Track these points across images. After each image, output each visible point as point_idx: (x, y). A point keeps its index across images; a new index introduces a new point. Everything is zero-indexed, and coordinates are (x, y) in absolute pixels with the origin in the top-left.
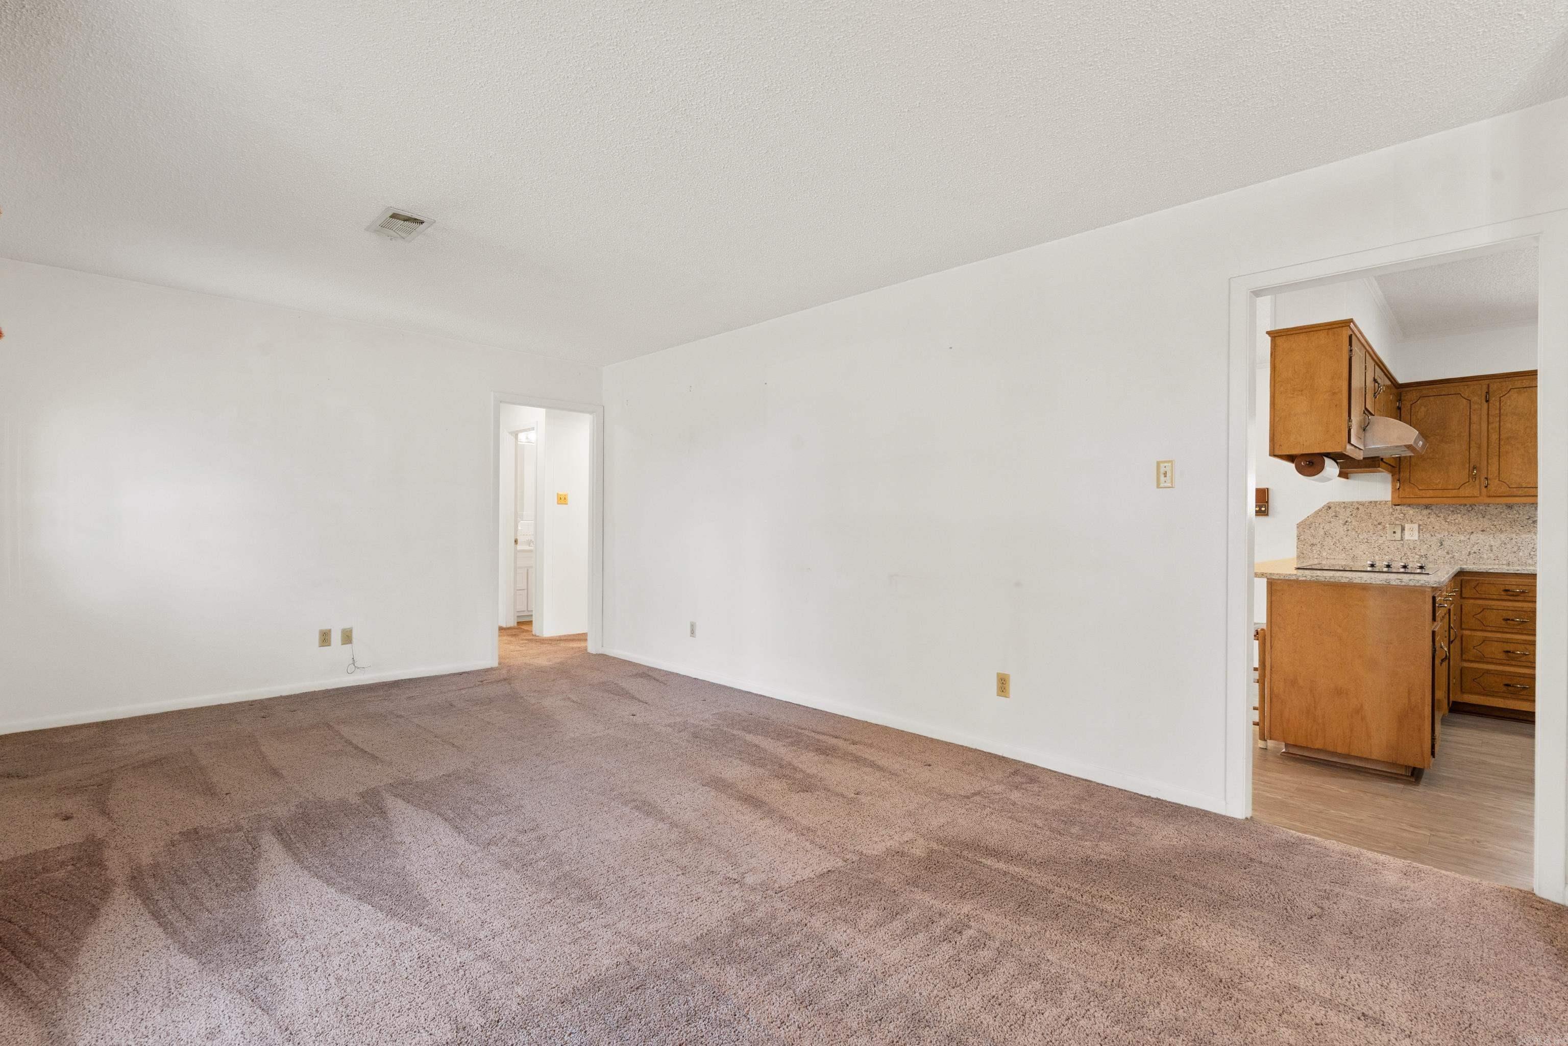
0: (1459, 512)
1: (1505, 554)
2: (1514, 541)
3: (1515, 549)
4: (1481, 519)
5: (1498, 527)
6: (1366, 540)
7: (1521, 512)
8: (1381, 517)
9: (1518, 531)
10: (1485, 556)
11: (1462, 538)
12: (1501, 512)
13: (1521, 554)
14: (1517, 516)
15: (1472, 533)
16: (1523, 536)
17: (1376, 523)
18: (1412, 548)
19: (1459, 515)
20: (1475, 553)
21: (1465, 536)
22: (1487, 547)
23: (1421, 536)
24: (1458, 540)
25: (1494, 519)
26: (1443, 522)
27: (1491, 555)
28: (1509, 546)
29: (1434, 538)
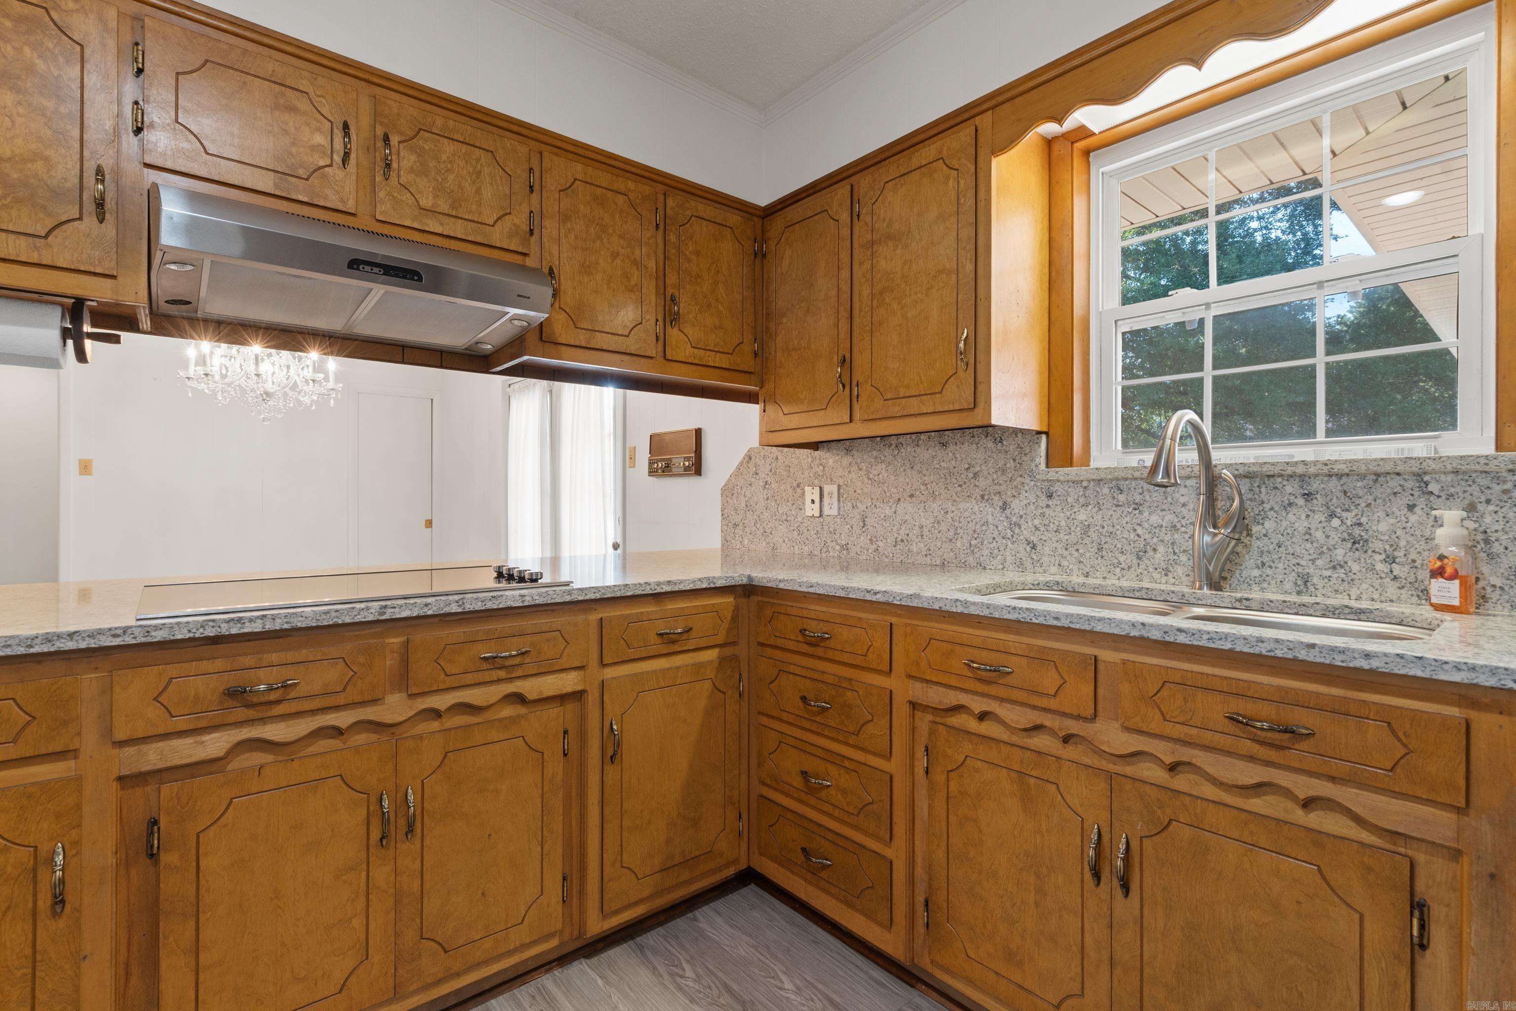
0: (883, 458)
1: (939, 544)
2: (950, 515)
3: (951, 533)
4: (909, 471)
5: (929, 487)
6: (784, 517)
7: (958, 456)
8: (800, 473)
9: (955, 497)
10: (914, 548)
11: (888, 511)
12: (933, 457)
13: (959, 544)
14: (953, 462)
15: (899, 500)
16: (962, 506)
17: (795, 485)
18: (832, 530)
19: (884, 466)
20: (902, 541)
21: (891, 507)
22: (916, 530)
23: (842, 509)
24: (882, 516)
25: (925, 472)
26: (866, 480)
27: (922, 545)
28: (943, 527)
29: (856, 512)
